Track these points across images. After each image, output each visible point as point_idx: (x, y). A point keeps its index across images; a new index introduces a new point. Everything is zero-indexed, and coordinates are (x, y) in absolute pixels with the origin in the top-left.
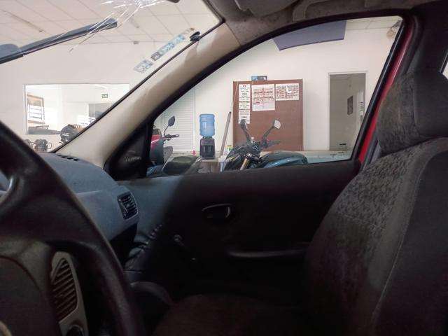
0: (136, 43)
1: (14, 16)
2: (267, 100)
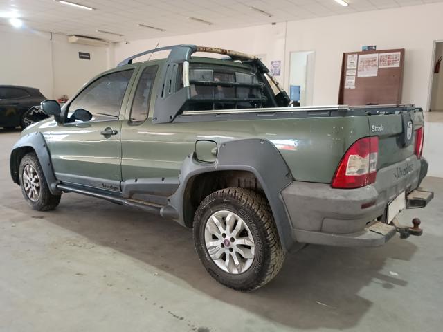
2: (371, 67)
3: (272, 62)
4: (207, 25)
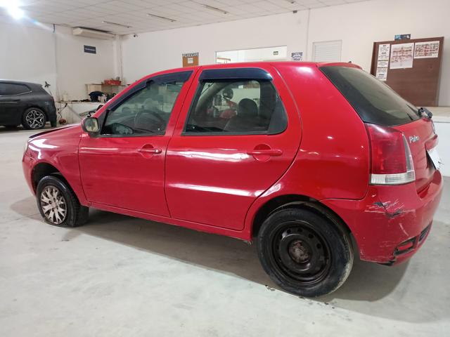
2: (405, 58)
4: (222, 15)
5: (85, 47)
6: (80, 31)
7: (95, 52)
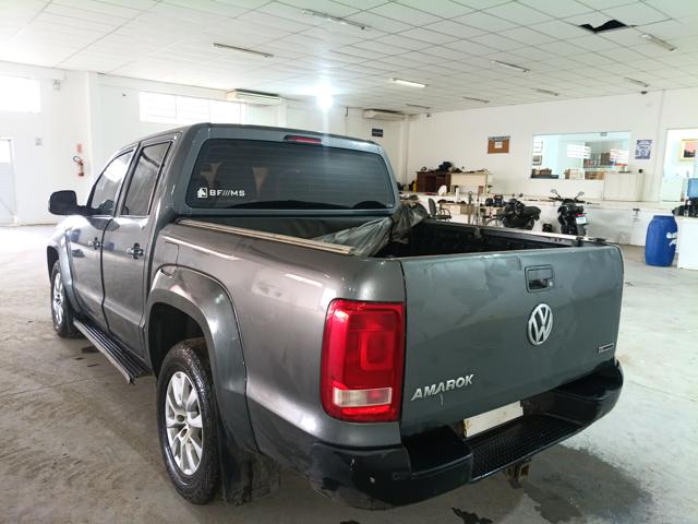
0: (644, 93)
1: (540, 90)
3: (639, 141)
4: (553, 96)
5: (374, 130)
6: (373, 114)
7: (381, 136)
